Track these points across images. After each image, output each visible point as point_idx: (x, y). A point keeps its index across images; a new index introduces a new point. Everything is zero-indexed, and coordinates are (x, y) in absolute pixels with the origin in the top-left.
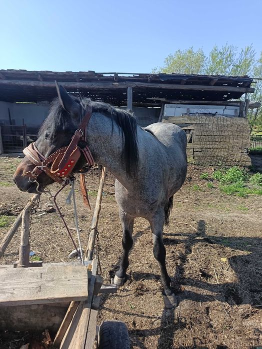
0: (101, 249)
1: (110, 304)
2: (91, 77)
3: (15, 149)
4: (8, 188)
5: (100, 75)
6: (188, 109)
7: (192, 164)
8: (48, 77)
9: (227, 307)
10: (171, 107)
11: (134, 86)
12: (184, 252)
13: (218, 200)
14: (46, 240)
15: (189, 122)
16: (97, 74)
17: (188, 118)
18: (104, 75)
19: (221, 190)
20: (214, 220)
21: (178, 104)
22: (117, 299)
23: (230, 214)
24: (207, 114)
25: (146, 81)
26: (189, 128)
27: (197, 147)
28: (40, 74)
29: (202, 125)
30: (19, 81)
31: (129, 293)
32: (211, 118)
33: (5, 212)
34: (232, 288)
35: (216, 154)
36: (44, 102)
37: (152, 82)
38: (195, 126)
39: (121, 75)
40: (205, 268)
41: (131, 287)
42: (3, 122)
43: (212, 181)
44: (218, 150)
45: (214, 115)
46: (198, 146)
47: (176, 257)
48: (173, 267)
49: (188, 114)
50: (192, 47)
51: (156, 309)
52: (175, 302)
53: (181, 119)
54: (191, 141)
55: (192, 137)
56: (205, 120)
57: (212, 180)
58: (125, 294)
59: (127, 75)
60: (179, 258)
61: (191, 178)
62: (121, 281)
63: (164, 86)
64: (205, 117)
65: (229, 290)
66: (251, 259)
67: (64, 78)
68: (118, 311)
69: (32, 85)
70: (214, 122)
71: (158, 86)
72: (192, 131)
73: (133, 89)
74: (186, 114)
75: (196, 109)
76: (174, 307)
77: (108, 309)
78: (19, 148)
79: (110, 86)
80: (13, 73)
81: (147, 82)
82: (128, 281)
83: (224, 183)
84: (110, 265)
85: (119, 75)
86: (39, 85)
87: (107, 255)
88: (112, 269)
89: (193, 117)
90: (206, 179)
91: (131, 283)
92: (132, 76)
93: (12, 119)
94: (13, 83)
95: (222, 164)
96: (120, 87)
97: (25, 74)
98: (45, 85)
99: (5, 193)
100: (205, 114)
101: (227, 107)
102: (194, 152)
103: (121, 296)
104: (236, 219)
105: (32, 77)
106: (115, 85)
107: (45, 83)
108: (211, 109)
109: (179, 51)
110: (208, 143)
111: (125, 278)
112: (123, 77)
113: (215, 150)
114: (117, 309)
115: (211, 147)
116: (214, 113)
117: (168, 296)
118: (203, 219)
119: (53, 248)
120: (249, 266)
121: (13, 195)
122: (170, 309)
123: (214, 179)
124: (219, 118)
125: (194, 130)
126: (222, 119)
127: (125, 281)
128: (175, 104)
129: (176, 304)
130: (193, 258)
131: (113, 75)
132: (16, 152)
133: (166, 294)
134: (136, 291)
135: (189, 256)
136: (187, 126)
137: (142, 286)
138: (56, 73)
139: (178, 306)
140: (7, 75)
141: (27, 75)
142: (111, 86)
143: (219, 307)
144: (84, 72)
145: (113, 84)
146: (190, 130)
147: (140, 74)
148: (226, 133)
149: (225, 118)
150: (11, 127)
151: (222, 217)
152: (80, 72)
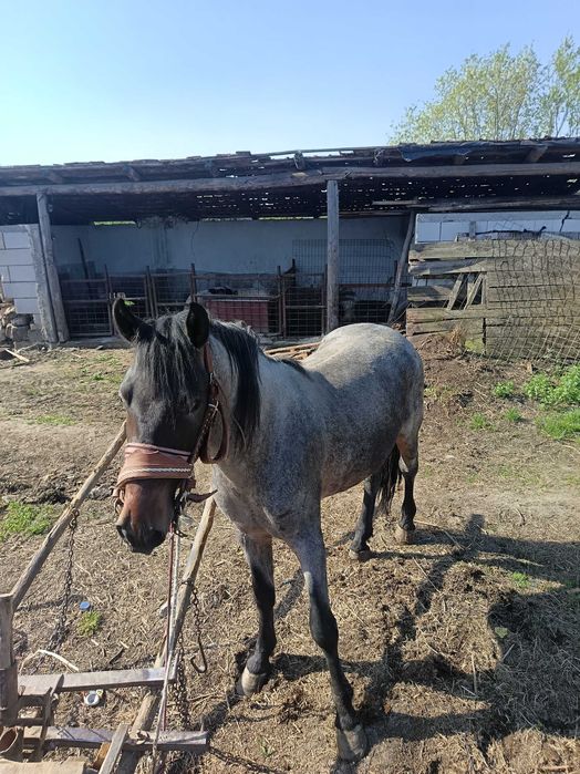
0: (226, 597)
1: (224, 740)
2: (244, 165)
3: (92, 329)
4: (66, 430)
5: (264, 158)
6: (473, 223)
7: (478, 355)
8: (152, 171)
9: (479, 766)
10: (431, 220)
11: (342, 177)
12: (411, 607)
13: (528, 455)
14: (118, 570)
15: (473, 254)
16: (255, 157)
17: (471, 245)
18: (272, 158)
19: (540, 427)
20: (503, 515)
21: (447, 212)
22: (240, 728)
23: (549, 498)
24: (520, 233)
25: (370, 164)
26: (475, 268)
27: (493, 315)
28: (133, 167)
29: (505, 260)
30: (91, 185)
31: (269, 712)
32: (530, 242)
33: (51, 495)
34: (504, 712)
35: (541, 329)
36: (151, 220)
37: (385, 163)
38: (488, 263)
39: (312, 155)
40: (453, 653)
41: (275, 698)
42: (69, 270)
43: (522, 402)
44: (544, 322)
45: (537, 235)
46: (496, 313)
47: (389, 622)
48: (378, 648)
49: (474, 234)
50: (508, 45)
51: (317, 759)
52: (359, 747)
53: (454, 248)
54: (477, 300)
55: (480, 292)
56: (513, 248)
57: (522, 399)
58: (258, 714)
59: (327, 154)
60: (397, 624)
61: (470, 395)
62: (257, 681)
63: (412, 172)
64: (513, 242)
65: (496, 715)
66: (570, 630)
67: (184, 171)
68: (237, 759)
69: (119, 192)
70: (536, 253)
71: (399, 172)
72: (480, 276)
73: (341, 184)
74: (468, 235)
75: (490, 222)
76: (358, 760)
77: (216, 750)
78: (100, 328)
79: (286, 180)
80: (78, 170)
81: (373, 166)
82: (271, 682)
83: (549, 407)
84: (242, 636)
85: (305, 155)
86: (131, 191)
87: (239, 610)
88: (243, 647)
89: (482, 243)
90: (507, 396)
91: (277, 685)
92: (337, 154)
93: (87, 261)
94: (78, 191)
95: (554, 354)
96: (309, 181)
97: (102, 169)
98: (146, 191)
99: (58, 444)
100: (514, 233)
101: (571, 212)
102: (485, 326)
103: (251, 720)
104: (561, 512)
105: (117, 174)
106: (299, 179)
107: (145, 184)
108: (530, 221)
109: (473, 56)
110: (521, 304)
111: (265, 674)
112: (317, 157)
113: (537, 321)
114: (235, 754)
115: (527, 311)
116: (537, 229)
117: (345, 732)
118: (479, 512)
119: (131, 590)
120: (561, 652)
121: (74, 448)
122: (348, 762)
123: (527, 397)
124: (550, 243)
125: (485, 273)
126: (557, 244)
127: (265, 682)
128: (440, 212)
129: (361, 751)
130: (429, 626)
131: (292, 156)
132: (94, 337)
133: (343, 725)
134: (285, 709)
135: (419, 621)
136: (471, 264)
137: (301, 694)
138: (166, 163)
139: (366, 755)
140: (66, 175)
141: (107, 170)
142: (289, 180)
143: (463, 763)
144: (226, 156)
145: (292, 177)
146: (476, 274)
147: (355, 150)
148: (567, 279)
149: (565, 240)
150: (88, 283)
151: (527, 504)
152: (219, 156)
